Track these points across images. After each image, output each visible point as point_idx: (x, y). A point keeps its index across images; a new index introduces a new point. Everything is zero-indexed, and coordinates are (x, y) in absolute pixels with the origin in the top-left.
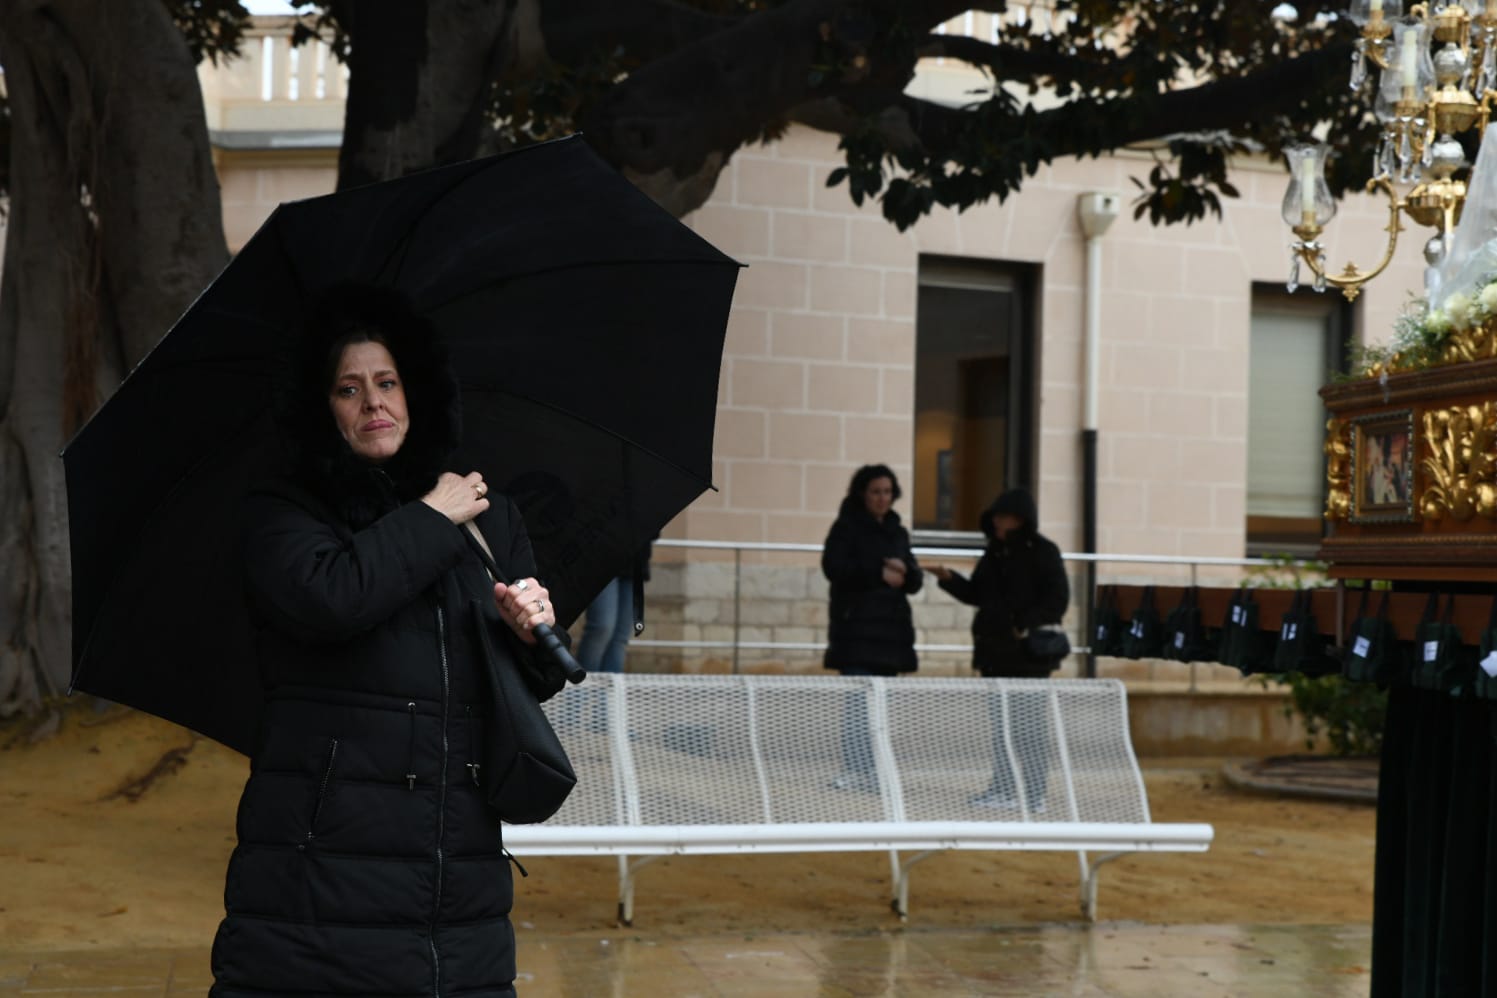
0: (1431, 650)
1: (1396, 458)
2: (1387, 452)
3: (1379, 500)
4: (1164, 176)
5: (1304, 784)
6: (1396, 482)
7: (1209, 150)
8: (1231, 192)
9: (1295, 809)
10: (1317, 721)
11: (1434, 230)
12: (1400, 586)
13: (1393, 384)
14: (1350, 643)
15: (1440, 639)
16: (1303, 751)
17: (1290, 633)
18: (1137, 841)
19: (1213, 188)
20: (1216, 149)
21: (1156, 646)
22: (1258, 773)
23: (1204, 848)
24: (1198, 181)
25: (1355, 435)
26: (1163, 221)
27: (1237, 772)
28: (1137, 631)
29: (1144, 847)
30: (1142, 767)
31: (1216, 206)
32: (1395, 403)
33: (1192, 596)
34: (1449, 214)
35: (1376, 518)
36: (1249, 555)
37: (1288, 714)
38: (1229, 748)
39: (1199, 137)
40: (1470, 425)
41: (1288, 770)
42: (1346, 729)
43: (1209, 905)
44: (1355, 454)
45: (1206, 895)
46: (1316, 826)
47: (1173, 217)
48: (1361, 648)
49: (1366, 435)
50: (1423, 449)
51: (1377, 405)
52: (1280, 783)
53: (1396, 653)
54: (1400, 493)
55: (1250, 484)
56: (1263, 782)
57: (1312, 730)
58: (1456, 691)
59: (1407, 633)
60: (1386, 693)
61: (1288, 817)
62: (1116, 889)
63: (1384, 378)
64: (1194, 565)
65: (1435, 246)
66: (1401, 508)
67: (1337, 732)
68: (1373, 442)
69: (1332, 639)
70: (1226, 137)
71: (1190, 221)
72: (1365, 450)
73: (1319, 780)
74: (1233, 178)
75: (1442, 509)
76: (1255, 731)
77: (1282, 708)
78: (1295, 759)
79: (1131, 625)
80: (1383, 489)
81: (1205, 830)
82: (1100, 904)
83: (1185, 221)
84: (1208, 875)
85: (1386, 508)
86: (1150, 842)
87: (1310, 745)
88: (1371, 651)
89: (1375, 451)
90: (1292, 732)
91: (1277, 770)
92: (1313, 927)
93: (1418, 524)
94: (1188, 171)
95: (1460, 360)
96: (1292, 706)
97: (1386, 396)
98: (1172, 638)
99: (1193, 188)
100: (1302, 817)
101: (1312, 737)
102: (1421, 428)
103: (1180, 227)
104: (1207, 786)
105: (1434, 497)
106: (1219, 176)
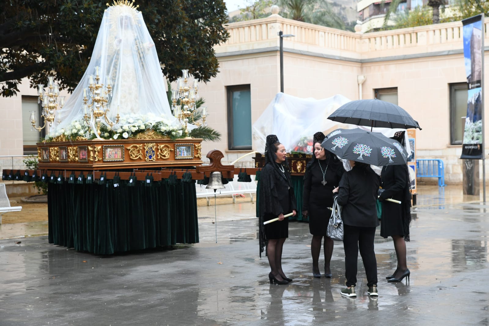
0: (52, 178)
1: (47, 153)
2: (46, 152)
3: (45, 158)
4: (5, 88)
5: (38, 200)
6: (47, 156)
7: (13, 83)
8: (18, 91)
9: (36, 205)
10: (40, 188)
11: (50, 122)
12: (48, 170)
13: (46, 144)
14: (42, 177)
15: (53, 176)
16: (38, 194)
17: (34, 176)
18: (9, 210)
19: (15, 90)
20: (15, 83)
21: (13, 179)
22: (29, 199)
23: (21, 210)
24: (12, 89)
25: (41, 150)
26: (5, 96)
27: (24, 199)
28: (10, 176)
29: (10, 211)
30: (9, 200)
31: (15, 93)
32: (46, 146)
33: (19, 171)
34: (52, 121)
35: (45, 161)
36: (24, 154)
37: (34, 187)
38: (22, 195)
39: (11, 81)
40: (55, 150)
41: (34, 198)
42: (46, 189)
43: (21, 221)
44: (41, 152)
45: (20, 219)
46: (40, 207)
47: (7, 96)
48: (43, 178)
49: (43, 150)
50: (50, 152)
51: (44, 146)
52: (33, 200)
53: (48, 178)
54: (47, 158)
55: (23, 138)
56: (30, 200)
57: (39, 190)
58: (55, 183)
59: (49, 176)
60: (47, 184)
61: (35, 206)
62: (4, 219)
63: (45, 143)
64: (12, 157)
65: (51, 124)
66: (48, 160)
67: (44, 190)
68: (44, 151)
69: (39, 177)
70: (17, 81)
71: (11, 96)
72: (43, 152)
73: (41, 199)
74: (18, 88)
75: (53, 160)
76: (27, 191)
77: (33, 186)
78: (36, 196)
79: (9, 176)
80: (45, 157)
81: (21, 207)
82: (2, 222)
83: (10, 96)
84: (21, 216)
85: (46, 160)
86: (11, 210)
87: (39, 193)
88: (45, 178)
89: (44, 152)
90: (35, 191)
91: (32, 198)
92: (39, 222)
93: (50, 162)
94: (9, 87)
95: (54, 142)
96: (35, 185)
97: (45, 145)
98: (16, 177)
99: (11, 90)
100: (37, 206)
101: (39, 191)
102: (50, 150)
103: (9, 97)
104: (18, 202)
105: (52, 159)
106: (16, 88)
